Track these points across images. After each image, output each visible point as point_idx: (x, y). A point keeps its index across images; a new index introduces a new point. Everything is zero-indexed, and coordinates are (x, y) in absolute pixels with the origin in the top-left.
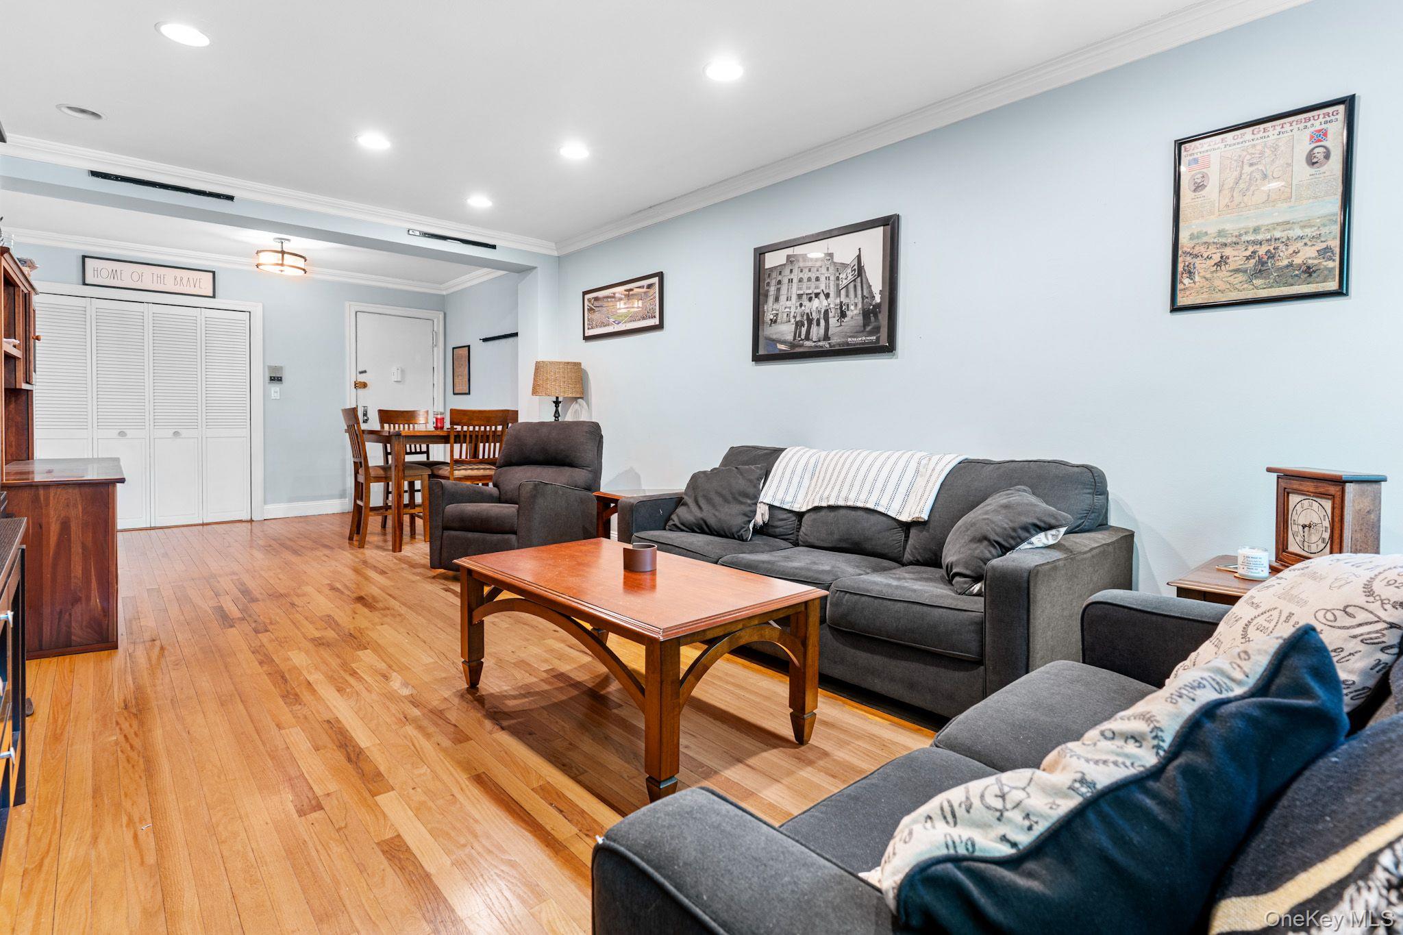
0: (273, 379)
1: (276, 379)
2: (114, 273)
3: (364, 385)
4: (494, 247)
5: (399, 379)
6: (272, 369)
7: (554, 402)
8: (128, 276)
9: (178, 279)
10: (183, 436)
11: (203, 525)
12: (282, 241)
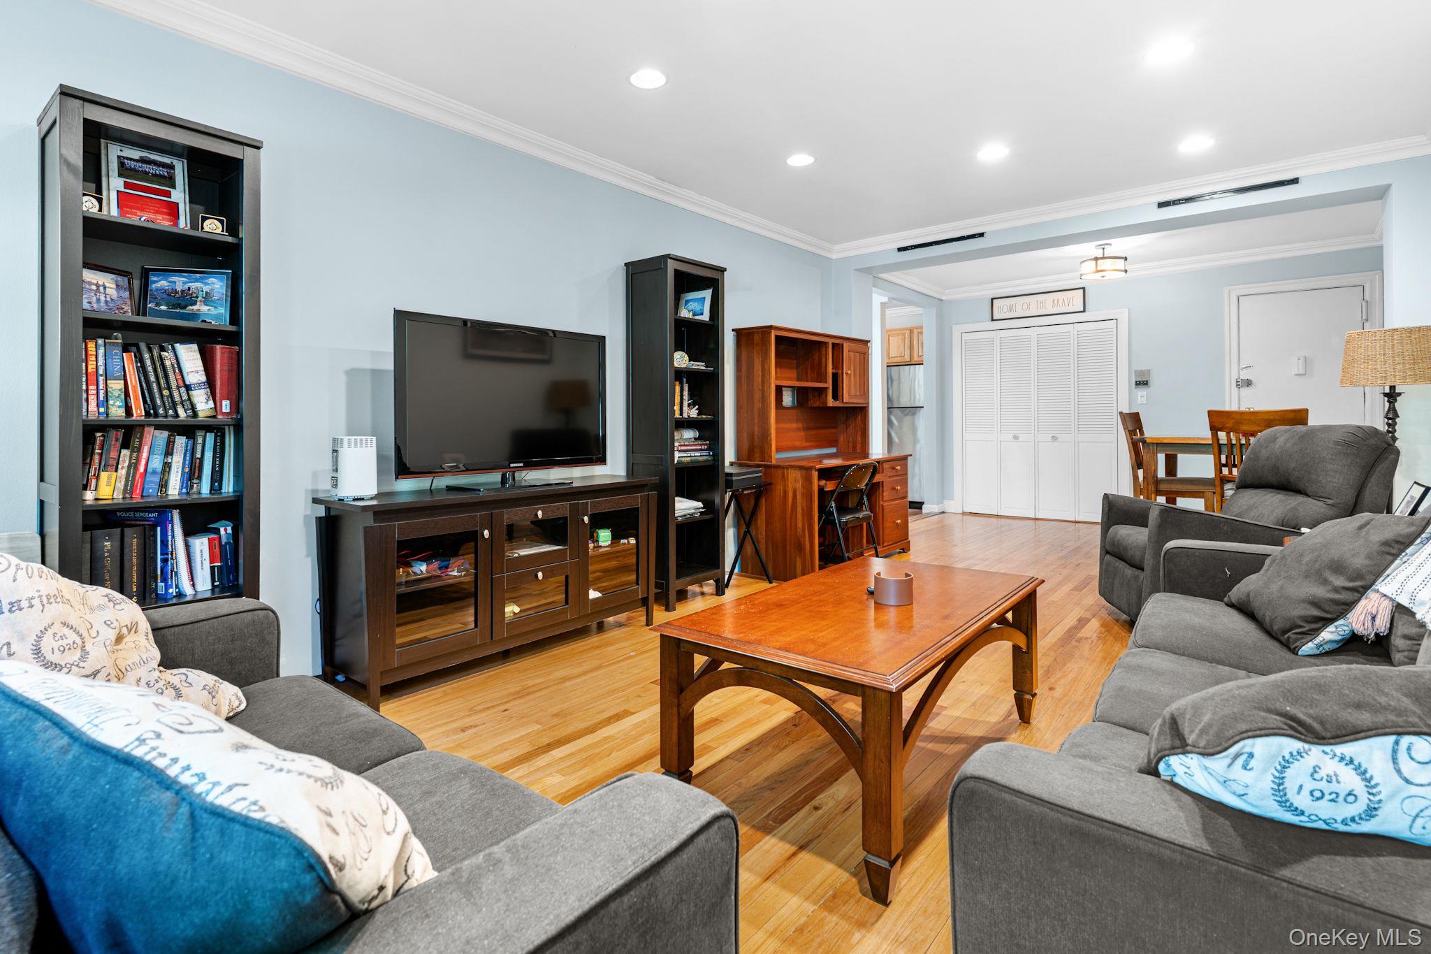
0: (1138, 384)
1: (1142, 383)
2: (1011, 308)
3: (1249, 383)
4: (1295, 181)
5: (1301, 372)
6: (1138, 373)
7: (1385, 395)
8: (1021, 307)
9: (1056, 302)
10: (1059, 440)
11: (1076, 522)
12: (1103, 247)
